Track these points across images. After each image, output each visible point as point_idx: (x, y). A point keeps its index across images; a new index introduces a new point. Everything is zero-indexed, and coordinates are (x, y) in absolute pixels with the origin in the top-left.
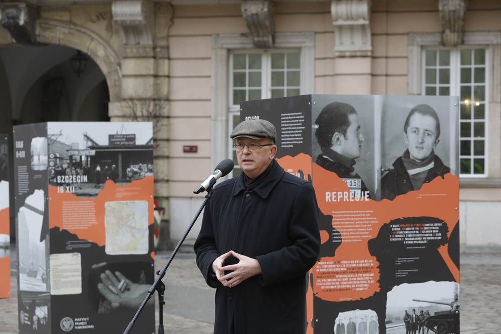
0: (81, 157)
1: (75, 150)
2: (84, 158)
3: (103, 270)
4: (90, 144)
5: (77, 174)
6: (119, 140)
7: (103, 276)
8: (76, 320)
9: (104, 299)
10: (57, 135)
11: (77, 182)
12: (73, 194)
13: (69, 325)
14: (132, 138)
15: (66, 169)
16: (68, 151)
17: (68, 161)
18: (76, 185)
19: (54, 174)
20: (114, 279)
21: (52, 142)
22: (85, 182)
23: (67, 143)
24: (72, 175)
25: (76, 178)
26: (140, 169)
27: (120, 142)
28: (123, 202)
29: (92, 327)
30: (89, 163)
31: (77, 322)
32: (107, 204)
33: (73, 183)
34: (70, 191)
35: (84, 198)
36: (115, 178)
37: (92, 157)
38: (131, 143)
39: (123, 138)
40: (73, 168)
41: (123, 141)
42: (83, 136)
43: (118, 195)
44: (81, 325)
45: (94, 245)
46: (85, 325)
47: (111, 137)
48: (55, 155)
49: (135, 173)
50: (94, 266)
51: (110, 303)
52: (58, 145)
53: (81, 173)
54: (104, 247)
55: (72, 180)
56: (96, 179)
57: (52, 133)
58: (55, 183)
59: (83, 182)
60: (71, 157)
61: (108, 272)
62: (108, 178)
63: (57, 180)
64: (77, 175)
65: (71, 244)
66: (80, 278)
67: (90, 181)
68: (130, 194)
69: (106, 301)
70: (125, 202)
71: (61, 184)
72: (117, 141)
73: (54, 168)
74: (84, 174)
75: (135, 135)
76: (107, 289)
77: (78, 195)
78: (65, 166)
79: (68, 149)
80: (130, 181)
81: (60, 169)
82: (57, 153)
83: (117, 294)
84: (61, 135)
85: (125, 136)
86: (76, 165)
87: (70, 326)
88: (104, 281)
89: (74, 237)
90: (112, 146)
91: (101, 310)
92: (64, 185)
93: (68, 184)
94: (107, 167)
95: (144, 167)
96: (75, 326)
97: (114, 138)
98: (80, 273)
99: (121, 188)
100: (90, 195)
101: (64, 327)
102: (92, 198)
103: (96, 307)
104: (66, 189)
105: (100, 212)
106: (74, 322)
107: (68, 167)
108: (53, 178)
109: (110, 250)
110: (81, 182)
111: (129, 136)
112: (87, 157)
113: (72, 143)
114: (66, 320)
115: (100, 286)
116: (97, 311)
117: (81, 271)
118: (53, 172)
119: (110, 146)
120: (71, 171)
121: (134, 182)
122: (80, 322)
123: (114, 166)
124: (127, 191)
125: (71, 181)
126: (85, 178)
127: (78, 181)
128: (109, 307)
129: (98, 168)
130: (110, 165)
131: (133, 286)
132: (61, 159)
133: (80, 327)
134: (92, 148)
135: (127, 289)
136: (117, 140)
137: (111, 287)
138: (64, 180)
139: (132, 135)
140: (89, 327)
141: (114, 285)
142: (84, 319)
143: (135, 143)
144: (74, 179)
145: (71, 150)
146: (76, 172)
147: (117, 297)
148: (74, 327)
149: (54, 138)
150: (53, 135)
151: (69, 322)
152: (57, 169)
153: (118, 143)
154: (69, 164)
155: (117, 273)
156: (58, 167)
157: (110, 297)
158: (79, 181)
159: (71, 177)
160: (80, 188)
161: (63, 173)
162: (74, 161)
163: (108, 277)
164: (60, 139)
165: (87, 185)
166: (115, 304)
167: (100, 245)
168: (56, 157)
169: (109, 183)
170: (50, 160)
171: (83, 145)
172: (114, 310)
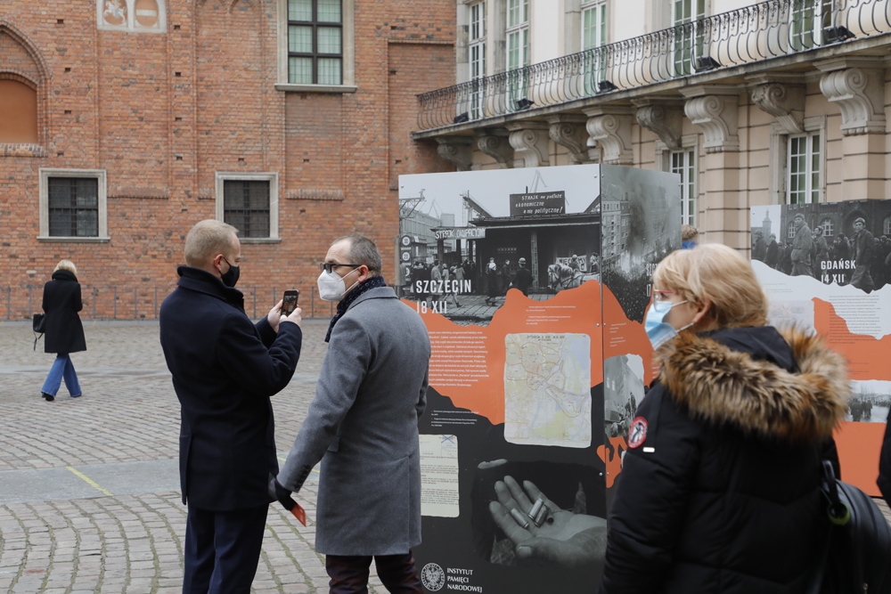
0: (459, 242)
1: (448, 229)
2: (464, 245)
3: (499, 473)
4: (475, 215)
5: (453, 276)
6: (531, 204)
7: (499, 486)
8: (449, 570)
9: (502, 534)
10: (414, 199)
11: (452, 293)
12: (445, 316)
13: (436, 579)
14: (557, 200)
15: (431, 266)
16: (434, 230)
17: (436, 251)
18: (450, 299)
19: (410, 276)
20: (520, 496)
21: (406, 214)
22: (468, 294)
23: (433, 215)
24: (443, 278)
25: (450, 284)
26: (574, 266)
27: (533, 208)
28: (540, 334)
29: (479, 589)
30: (474, 254)
31: (451, 574)
32: (508, 338)
33: (444, 294)
34: (439, 311)
35: (464, 324)
36: (525, 286)
37: (478, 241)
38: (557, 210)
39: (540, 200)
40: (445, 265)
41: (539, 208)
42: (462, 200)
43: (533, 321)
44: (459, 583)
45: (483, 421)
46: (467, 584)
47: (515, 199)
48: (411, 238)
49: (564, 274)
50: (483, 465)
51: (514, 545)
52: (417, 219)
53: (460, 275)
54: (502, 426)
55: (443, 288)
56: (489, 288)
57: (407, 197)
58: (412, 294)
59: (464, 294)
60: (440, 242)
61: (508, 479)
62: (511, 284)
63: (415, 288)
64: (451, 279)
65: (441, 415)
66: (456, 487)
67: (476, 290)
68: (555, 318)
69: (506, 540)
70: (545, 335)
71: (423, 297)
72: (527, 208)
73: (409, 264)
74: (466, 277)
75: (562, 193)
76: (507, 515)
77: (454, 318)
78: (430, 260)
79: (435, 227)
80: (554, 292)
81: (421, 266)
82: (416, 235)
83: (527, 528)
84: (421, 199)
85: (543, 197)
86: (451, 258)
87: (438, 582)
88: (501, 497)
89: (445, 402)
90: (518, 219)
91: (496, 558)
92: (429, 299)
93: (436, 297)
94: (508, 263)
95: (582, 260)
96: (447, 582)
97: (521, 202)
98: (456, 477)
99: (538, 305)
100: (476, 319)
101: (428, 581)
102: (480, 324)
103: (487, 551)
104: (432, 308)
105: (496, 353)
106: (447, 574)
107: (436, 263)
108: (408, 284)
109: (514, 434)
110: (459, 294)
111: (552, 197)
112: (470, 241)
113: (443, 215)
114: (430, 569)
115: (494, 507)
116: (488, 559)
117: (457, 471)
118: (408, 272)
119: (513, 220)
120: (442, 273)
121: (562, 293)
122: (456, 575)
123: (523, 259)
124: (549, 312)
125: (440, 291)
126: (468, 286)
127: (454, 291)
128: (512, 552)
129: (492, 265)
130: (515, 259)
131: (560, 515)
132: (423, 246)
133: (457, 587)
134: (478, 223)
135: (548, 519)
136: (526, 205)
137: (514, 511)
138: (428, 289)
139: (557, 193)
140: (474, 589)
141: (520, 509)
142: (464, 571)
143: (564, 210)
144: (447, 286)
145: (441, 228)
146: (451, 272)
147: (528, 535)
148: (445, 585)
149: (409, 205)
150: (408, 200)
151: (437, 573)
152: (416, 267)
153: (530, 211)
154: (436, 256)
155: (527, 484)
156: (417, 264)
157: (515, 532)
158: (456, 291)
159: (441, 282)
160: (458, 306)
161: (425, 274)
162: (446, 251)
163: (508, 488)
164: (422, 208)
165: (471, 298)
166: (524, 549)
167: (495, 422)
168: (413, 244)
169: (514, 294)
170: (402, 249)
171: (462, 217)
172: (520, 560)
